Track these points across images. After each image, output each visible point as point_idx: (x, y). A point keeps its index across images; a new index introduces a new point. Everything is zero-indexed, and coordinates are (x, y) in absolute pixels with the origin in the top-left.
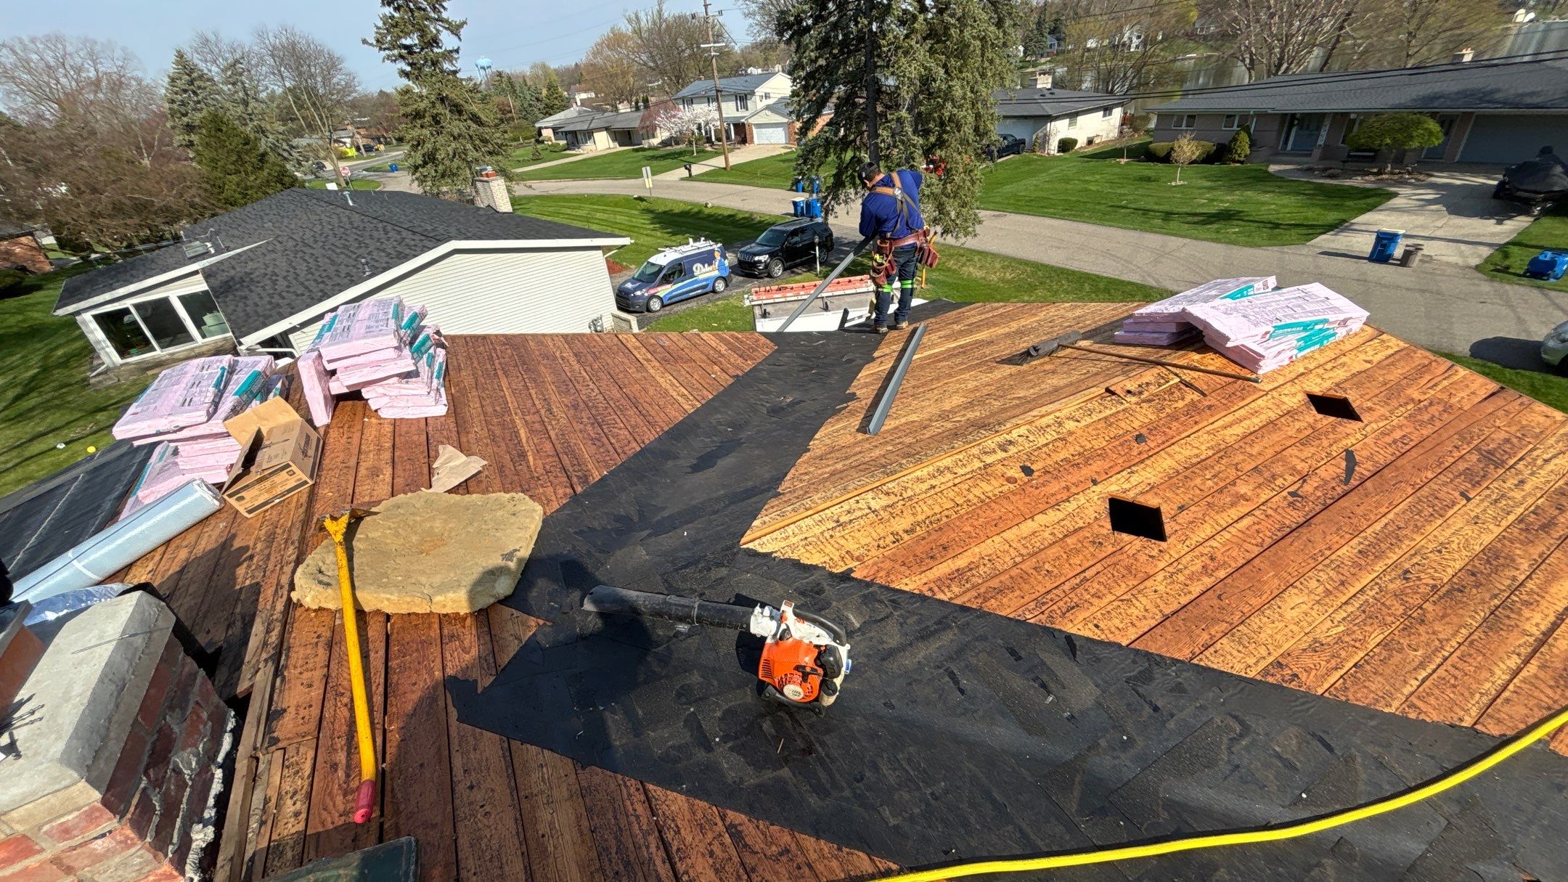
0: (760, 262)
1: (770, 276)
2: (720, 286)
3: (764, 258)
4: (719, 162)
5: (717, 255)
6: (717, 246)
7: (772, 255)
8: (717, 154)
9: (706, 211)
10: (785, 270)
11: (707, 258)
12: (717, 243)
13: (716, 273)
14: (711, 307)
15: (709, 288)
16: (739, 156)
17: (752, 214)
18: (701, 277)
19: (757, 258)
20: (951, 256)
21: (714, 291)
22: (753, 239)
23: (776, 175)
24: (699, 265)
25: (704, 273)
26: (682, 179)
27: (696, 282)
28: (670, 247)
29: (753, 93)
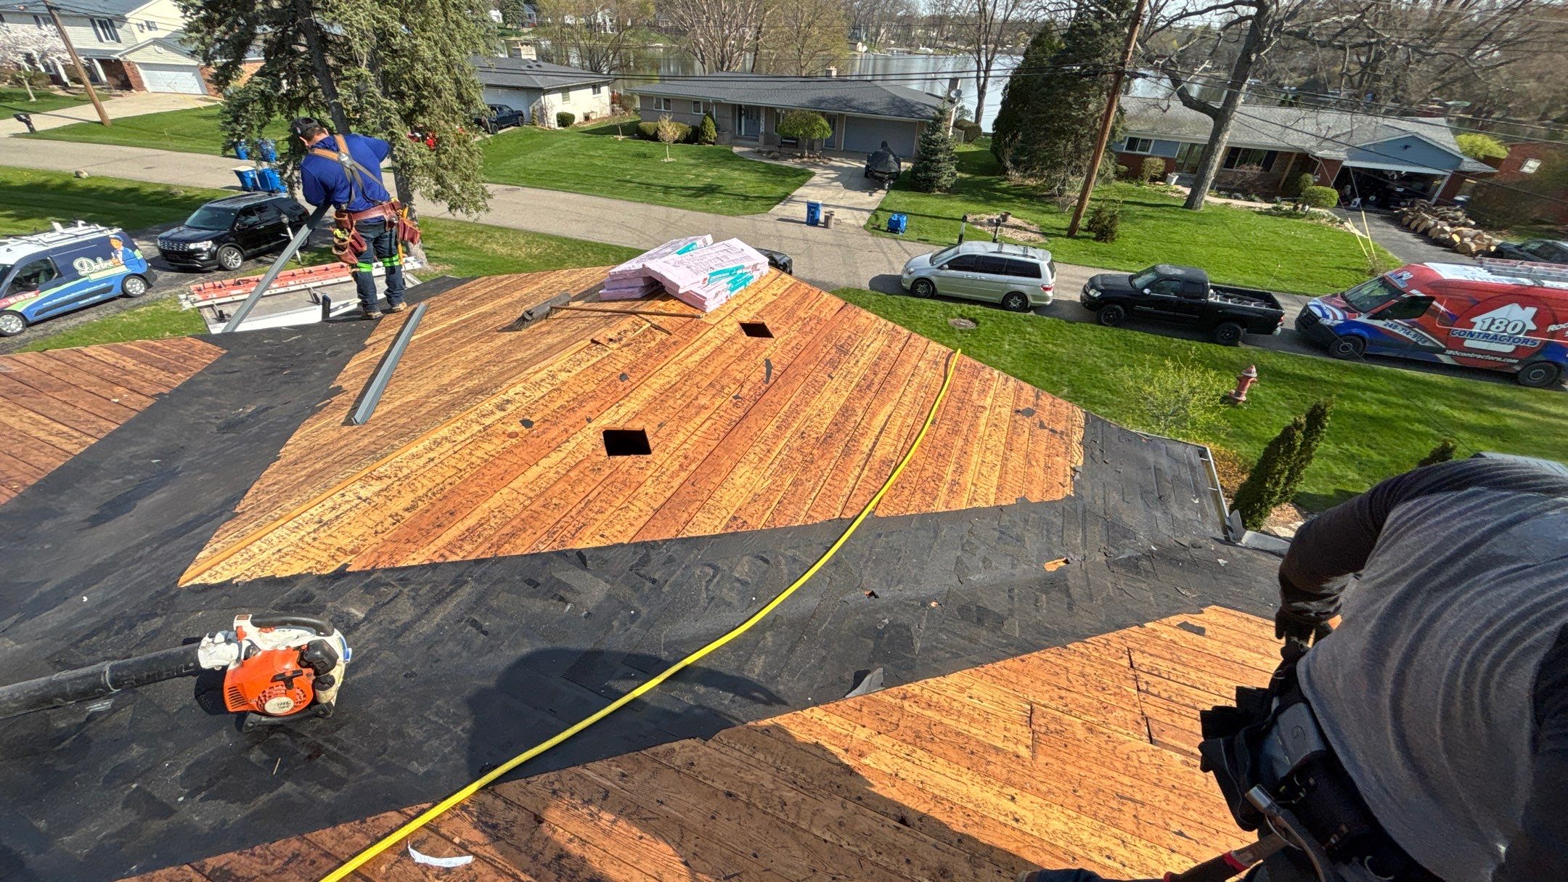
0: (200, 251)
1: (222, 268)
2: (136, 287)
3: (206, 245)
4: (87, 113)
5: (117, 244)
6: (113, 233)
7: (217, 241)
8: (79, 101)
9: (80, 184)
10: (246, 259)
11: (101, 250)
12: (111, 227)
13: (123, 270)
14: (126, 318)
15: (117, 291)
16: (120, 107)
17: (168, 187)
18: (94, 277)
19: (192, 246)
20: (469, 233)
21: (126, 295)
22: (180, 221)
23: (196, 136)
24: (84, 260)
25: (95, 272)
26: (17, 136)
27: (88, 284)
28: (15, 236)
29: (123, 20)
